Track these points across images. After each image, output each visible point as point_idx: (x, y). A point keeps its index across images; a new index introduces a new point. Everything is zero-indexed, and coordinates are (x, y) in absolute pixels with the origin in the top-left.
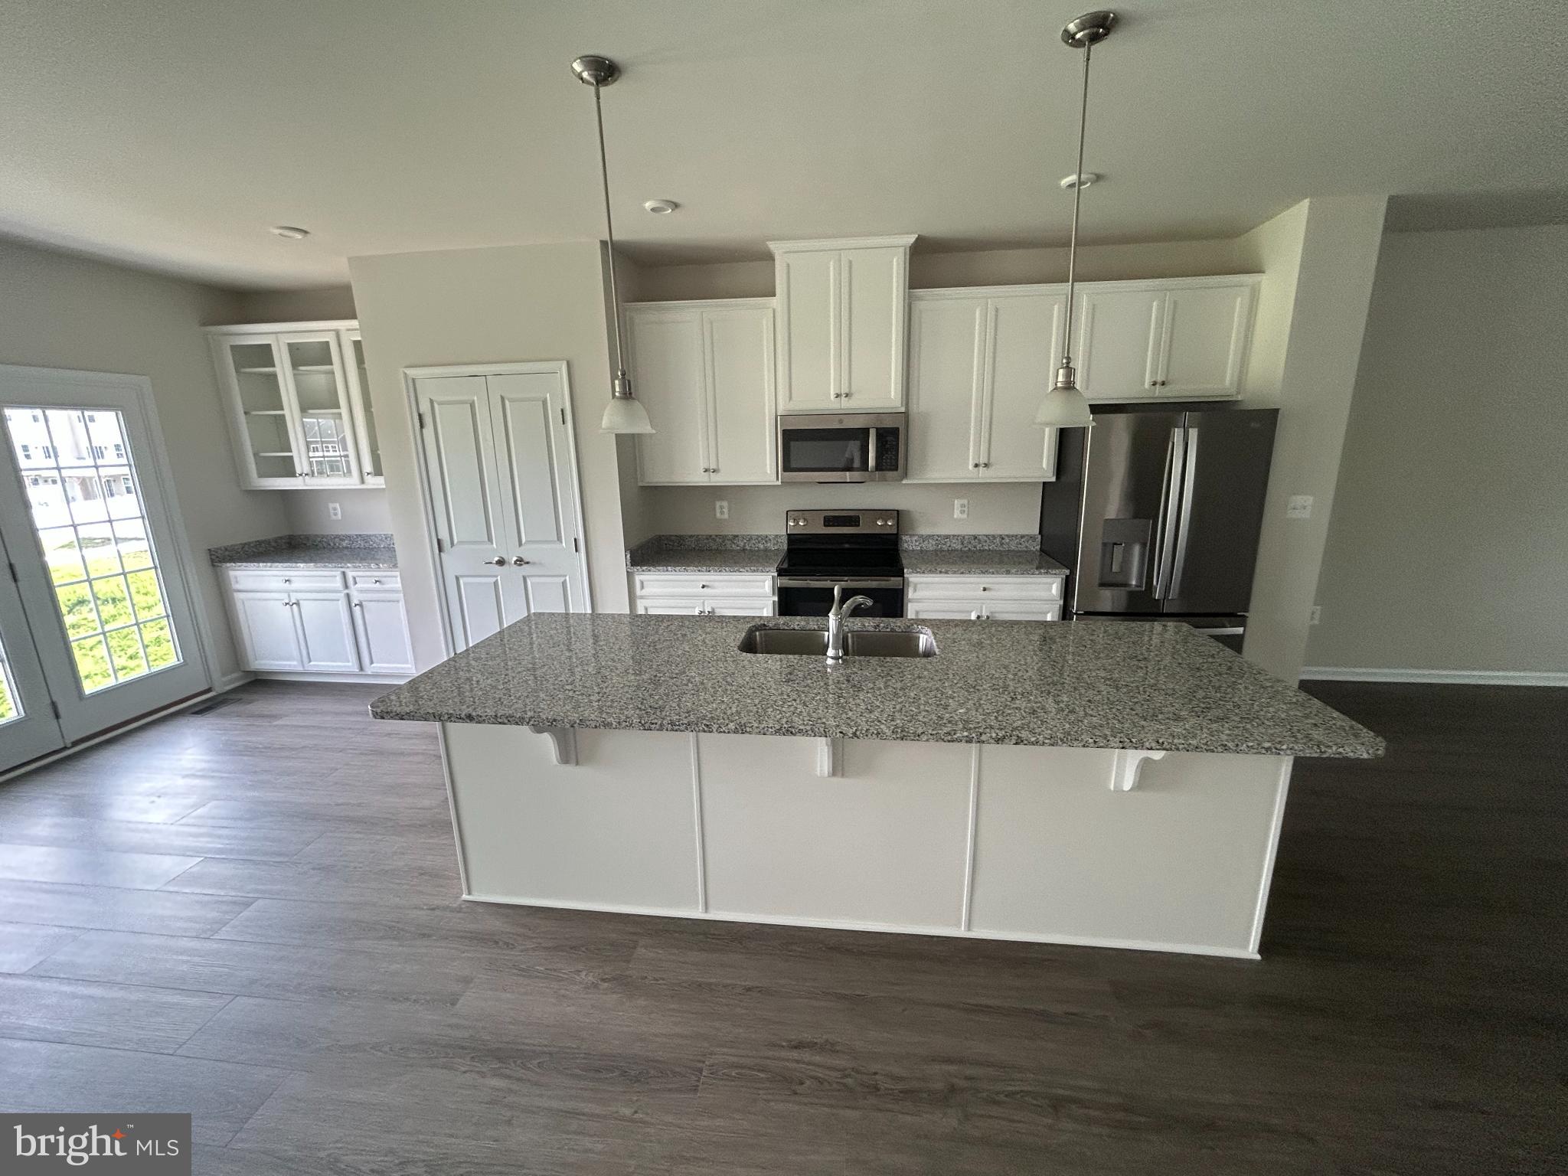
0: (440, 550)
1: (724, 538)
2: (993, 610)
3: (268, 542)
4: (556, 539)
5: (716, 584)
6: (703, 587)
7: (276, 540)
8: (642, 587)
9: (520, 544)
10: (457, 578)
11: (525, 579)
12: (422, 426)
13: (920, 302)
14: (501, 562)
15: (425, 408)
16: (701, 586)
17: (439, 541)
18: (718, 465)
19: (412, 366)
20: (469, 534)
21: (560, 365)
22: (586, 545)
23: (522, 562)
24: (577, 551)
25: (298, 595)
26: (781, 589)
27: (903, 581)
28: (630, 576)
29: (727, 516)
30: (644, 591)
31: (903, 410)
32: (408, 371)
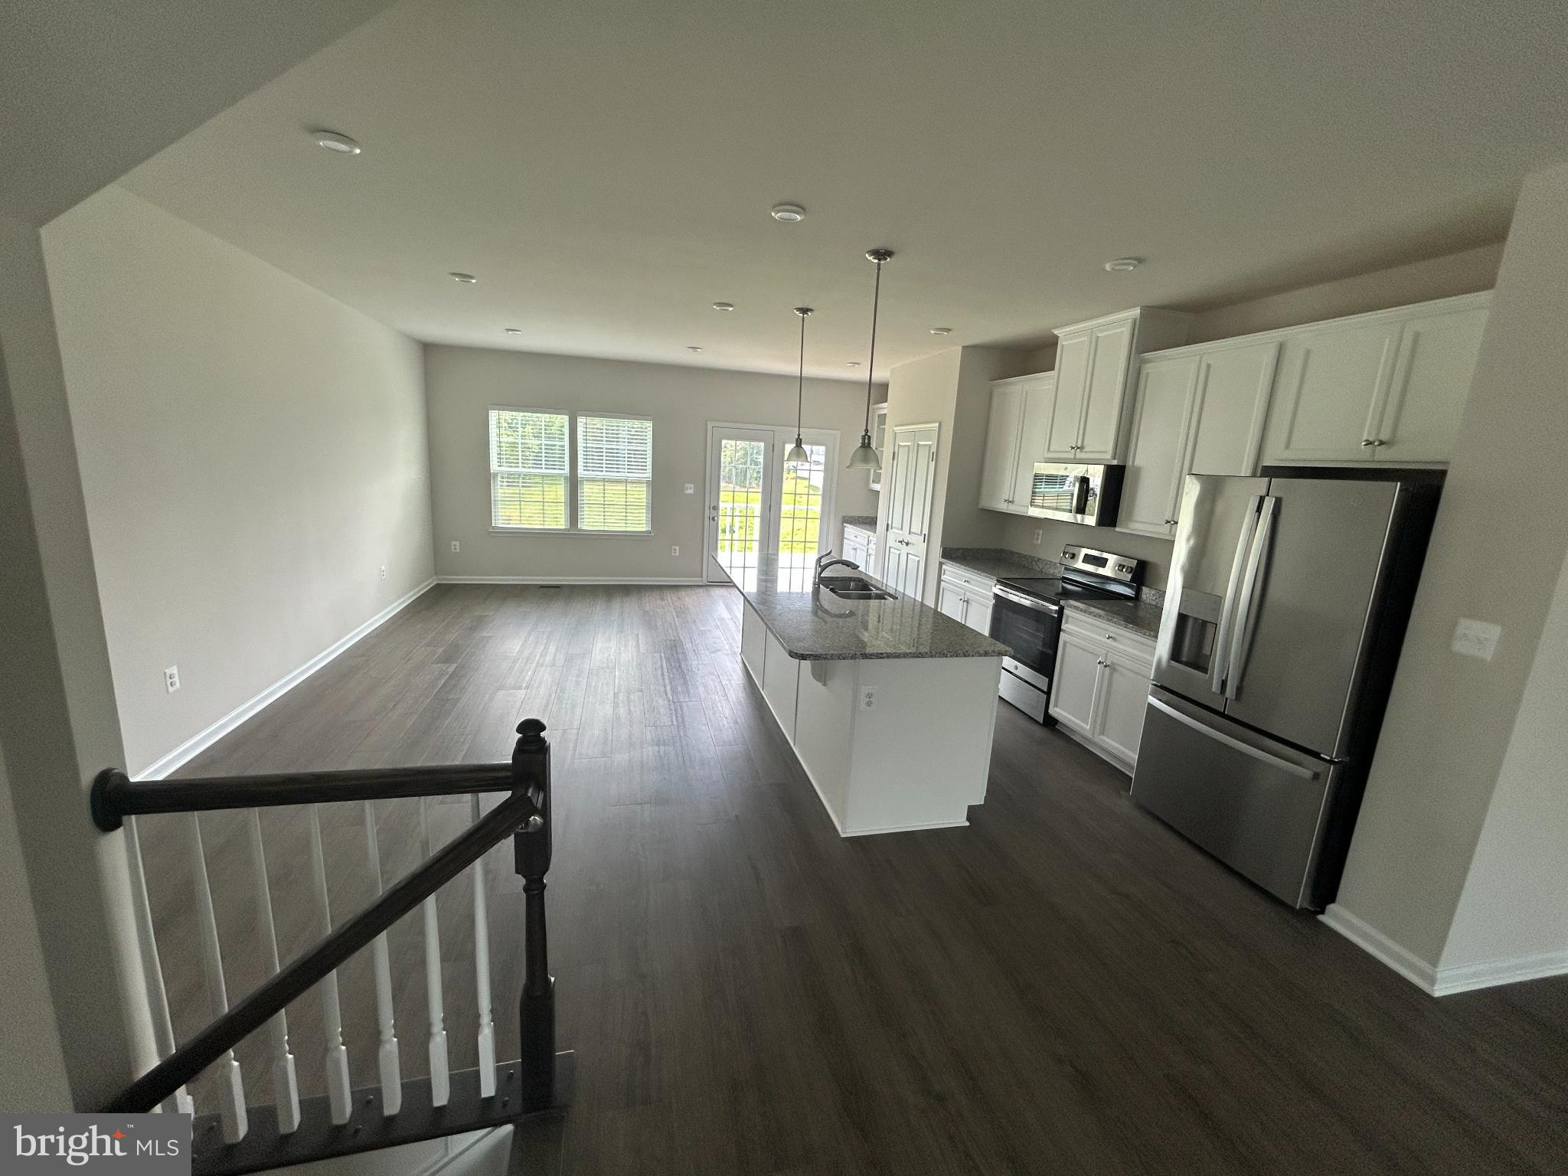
0: (887, 530)
1: (1032, 558)
2: (1115, 661)
4: (919, 533)
5: (971, 581)
6: (966, 581)
7: (865, 516)
8: (945, 573)
9: (909, 534)
10: (890, 548)
12: (894, 459)
13: (1148, 365)
14: (902, 542)
15: (896, 450)
17: (888, 525)
18: (1013, 498)
19: (896, 426)
20: (897, 523)
21: (937, 425)
22: (928, 539)
23: (907, 544)
24: (924, 541)
25: (858, 546)
26: (996, 596)
27: (1061, 612)
28: (941, 564)
29: (1039, 542)
30: (945, 576)
31: (1115, 462)
32: (895, 429)
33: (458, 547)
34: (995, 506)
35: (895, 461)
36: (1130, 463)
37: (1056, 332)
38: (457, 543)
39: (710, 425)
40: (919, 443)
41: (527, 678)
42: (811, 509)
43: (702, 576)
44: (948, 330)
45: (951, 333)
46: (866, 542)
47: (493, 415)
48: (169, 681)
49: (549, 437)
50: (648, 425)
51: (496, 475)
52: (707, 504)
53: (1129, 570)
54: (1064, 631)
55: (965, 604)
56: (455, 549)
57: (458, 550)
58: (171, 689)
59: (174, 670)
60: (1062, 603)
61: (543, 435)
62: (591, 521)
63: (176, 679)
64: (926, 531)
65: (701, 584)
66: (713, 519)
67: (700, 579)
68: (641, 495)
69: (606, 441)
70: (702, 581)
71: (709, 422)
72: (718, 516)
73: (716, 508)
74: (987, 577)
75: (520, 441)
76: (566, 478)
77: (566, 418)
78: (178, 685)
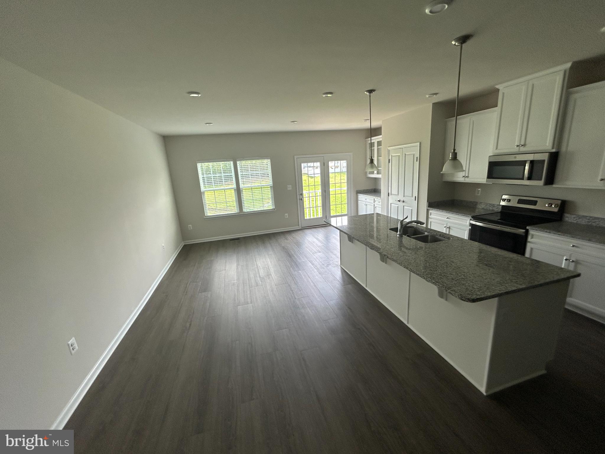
0: (389, 196)
1: (476, 202)
2: (579, 259)
3: (369, 190)
4: (411, 196)
5: (451, 218)
6: (447, 218)
7: (371, 189)
8: (431, 215)
9: (404, 196)
10: (391, 204)
11: (404, 206)
12: (389, 162)
13: (577, 94)
14: (399, 201)
15: (390, 158)
16: (446, 218)
17: (389, 193)
18: (468, 175)
19: (389, 147)
20: (395, 191)
21: (419, 144)
22: (418, 199)
23: (403, 202)
24: (415, 200)
25: (367, 203)
26: (472, 225)
27: (527, 232)
28: (428, 210)
29: (479, 194)
30: (431, 216)
31: (554, 150)
32: (388, 148)
33: (191, 228)
34: (454, 180)
35: (390, 163)
36: (563, 149)
37: (497, 87)
38: (191, 226)
39: (295, 157)
40: (406, 153)
41: (249, 296)
42: (342, 189)
43: (299, 225)
44: (436, 94)
45: (438, 95)
46: (373, 202)
47: (199, 165)
48: (71, 348)
49: (225, 172)
50: (269, 161)
51: (204, 192)
52: (298, 194)
53: (556, 206)
54: (530, 242)
55: (448, 229)
56: (190, 228)
57: (191, 229)
58: (73, 352)
59: (72, 341)
60: (527, 228)
61: (222, 172)
62: (248, 208)
63: (76, 345)
64: (415, 194)
65: (299, 229)
66: (301, 199)
67: (298, 227)
68: (268, 194)
69: (250, 171)
70: (299, 228)
71: (295, 156)
72: (303, 197)
73: (302, 194)
74: (463, 216)
75: (212, 176)
76: (235, 190)
77: (232, 163)
78: (77, 348)
